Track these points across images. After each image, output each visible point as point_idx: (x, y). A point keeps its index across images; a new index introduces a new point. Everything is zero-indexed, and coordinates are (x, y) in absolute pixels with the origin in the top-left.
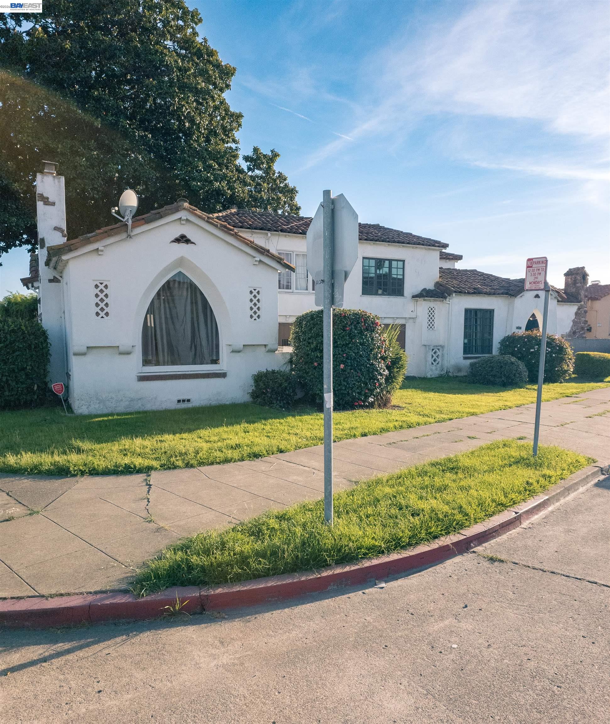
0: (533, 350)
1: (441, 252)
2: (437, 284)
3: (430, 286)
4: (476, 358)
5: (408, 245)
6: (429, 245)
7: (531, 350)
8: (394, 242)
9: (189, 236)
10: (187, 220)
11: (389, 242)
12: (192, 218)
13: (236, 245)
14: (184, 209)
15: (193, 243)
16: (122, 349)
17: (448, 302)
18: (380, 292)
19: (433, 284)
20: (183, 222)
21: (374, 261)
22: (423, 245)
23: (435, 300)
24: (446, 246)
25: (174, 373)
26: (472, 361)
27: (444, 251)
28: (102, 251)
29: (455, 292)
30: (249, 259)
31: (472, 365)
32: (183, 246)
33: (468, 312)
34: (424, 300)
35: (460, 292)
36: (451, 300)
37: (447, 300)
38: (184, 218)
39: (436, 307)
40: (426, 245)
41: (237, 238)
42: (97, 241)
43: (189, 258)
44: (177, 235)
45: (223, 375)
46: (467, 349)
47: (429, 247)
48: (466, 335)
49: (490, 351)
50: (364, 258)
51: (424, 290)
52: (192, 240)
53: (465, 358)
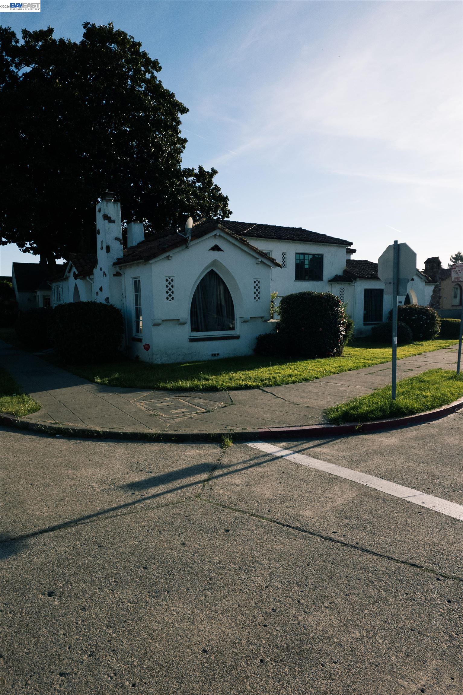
0: (414, 318)
1: (347, 248)
2: (345, 272)
3: (340, 273)
4: (374, 324)
5: (326, 244)
6: (341, 244)
7: (413, 318)
8: (318, 242)
9: (220, 246)
10: (220, 236)
11: (314, 242)
12: (223, 234)
13: (248, 251)
14: (219, 228)
15: (223, 251)
16: (181, 321)
17: (354, 285)
18: (307, 278)
19: (342, 271)
20: (217, 237)
21: (303, 255)
22: (336, 244)
23: (344, 284)
24: (351, 244)
25: (210, 336)
26: (373, 326)
27: (349, 247)
28: (171, 257)
29: (359, 277)
30: (254, 260)
31: (373, 329)
32: (216, 252)
33: (367, 291)
34: (338, 283)
35: (362, 278)
36: (355, 283)
37: (353, 283)
38: (218, 234)
39: (345, 288)
40: (338, 244)
41: (249, 246)
42: (170, 250)
43: (220, 260)
44: (213, 245)
45: (237, 337)
46: (366, 318)
47: (341, 245)
48: (365, 309)
49: (381, 320)
50: (296, 254)
51: (336, 276)
52: (222, 249)
53: (365, 325)
